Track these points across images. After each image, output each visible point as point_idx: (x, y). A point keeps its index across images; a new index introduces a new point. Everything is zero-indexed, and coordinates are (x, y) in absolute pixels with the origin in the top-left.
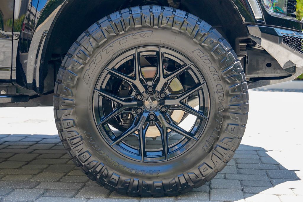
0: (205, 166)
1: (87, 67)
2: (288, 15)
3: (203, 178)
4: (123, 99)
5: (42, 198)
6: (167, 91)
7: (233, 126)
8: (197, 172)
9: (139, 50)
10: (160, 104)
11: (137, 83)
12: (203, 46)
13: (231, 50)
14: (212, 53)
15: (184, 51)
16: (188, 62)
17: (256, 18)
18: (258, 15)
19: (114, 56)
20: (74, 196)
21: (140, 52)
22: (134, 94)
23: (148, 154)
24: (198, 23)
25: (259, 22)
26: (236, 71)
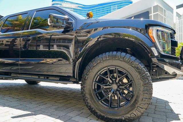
0: (133, 114)
1: (90, 73)
2: (172, 55)
3: (132, 119)
4: (104, 85)
5: (78, 116)
6: (120, 83)
7: (145, 99)
8: (129, 116)
9: (108, 68)
10: (118, 88)
11: (109, 79)
12: (132, 66)
13: (144, 67)
14: (136, 69)
15: (125, 68)
16: (127, 72)
17: (155, 55)
18: (156, 54)
19: (100, 70)
20: (87, 118)
21: (109, 68)
22: (108, 83)
23: (112, 106)
24: (130, 57)
25: (157, 57)
26: (146, 76)
